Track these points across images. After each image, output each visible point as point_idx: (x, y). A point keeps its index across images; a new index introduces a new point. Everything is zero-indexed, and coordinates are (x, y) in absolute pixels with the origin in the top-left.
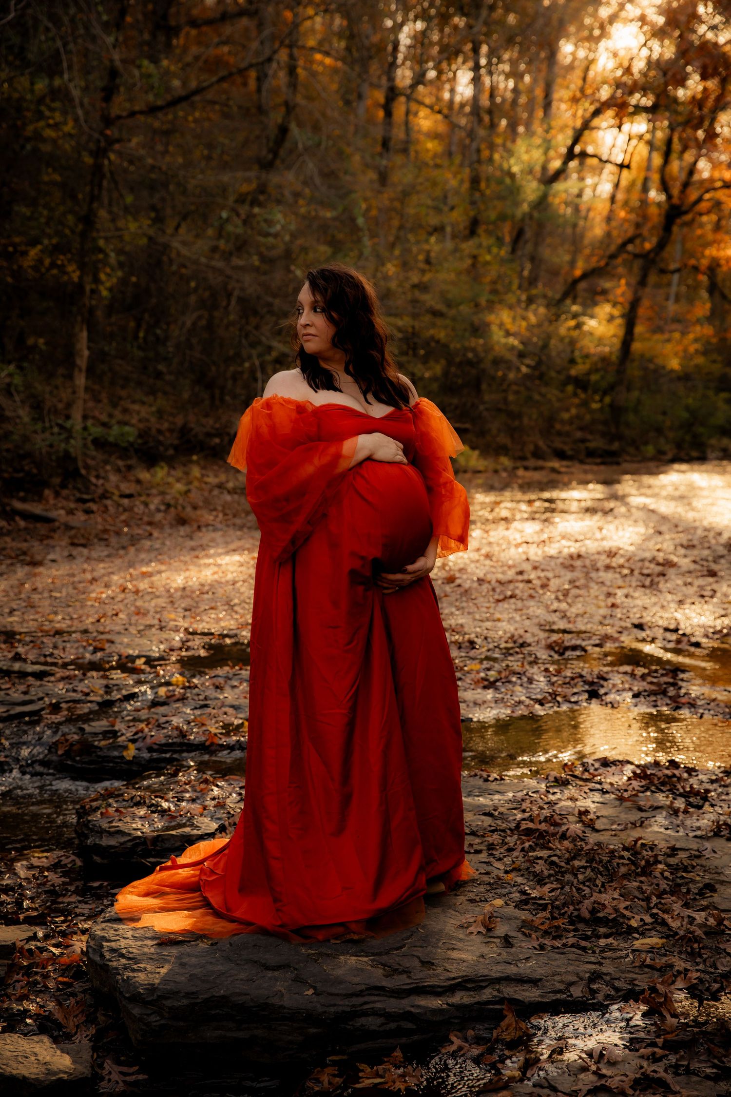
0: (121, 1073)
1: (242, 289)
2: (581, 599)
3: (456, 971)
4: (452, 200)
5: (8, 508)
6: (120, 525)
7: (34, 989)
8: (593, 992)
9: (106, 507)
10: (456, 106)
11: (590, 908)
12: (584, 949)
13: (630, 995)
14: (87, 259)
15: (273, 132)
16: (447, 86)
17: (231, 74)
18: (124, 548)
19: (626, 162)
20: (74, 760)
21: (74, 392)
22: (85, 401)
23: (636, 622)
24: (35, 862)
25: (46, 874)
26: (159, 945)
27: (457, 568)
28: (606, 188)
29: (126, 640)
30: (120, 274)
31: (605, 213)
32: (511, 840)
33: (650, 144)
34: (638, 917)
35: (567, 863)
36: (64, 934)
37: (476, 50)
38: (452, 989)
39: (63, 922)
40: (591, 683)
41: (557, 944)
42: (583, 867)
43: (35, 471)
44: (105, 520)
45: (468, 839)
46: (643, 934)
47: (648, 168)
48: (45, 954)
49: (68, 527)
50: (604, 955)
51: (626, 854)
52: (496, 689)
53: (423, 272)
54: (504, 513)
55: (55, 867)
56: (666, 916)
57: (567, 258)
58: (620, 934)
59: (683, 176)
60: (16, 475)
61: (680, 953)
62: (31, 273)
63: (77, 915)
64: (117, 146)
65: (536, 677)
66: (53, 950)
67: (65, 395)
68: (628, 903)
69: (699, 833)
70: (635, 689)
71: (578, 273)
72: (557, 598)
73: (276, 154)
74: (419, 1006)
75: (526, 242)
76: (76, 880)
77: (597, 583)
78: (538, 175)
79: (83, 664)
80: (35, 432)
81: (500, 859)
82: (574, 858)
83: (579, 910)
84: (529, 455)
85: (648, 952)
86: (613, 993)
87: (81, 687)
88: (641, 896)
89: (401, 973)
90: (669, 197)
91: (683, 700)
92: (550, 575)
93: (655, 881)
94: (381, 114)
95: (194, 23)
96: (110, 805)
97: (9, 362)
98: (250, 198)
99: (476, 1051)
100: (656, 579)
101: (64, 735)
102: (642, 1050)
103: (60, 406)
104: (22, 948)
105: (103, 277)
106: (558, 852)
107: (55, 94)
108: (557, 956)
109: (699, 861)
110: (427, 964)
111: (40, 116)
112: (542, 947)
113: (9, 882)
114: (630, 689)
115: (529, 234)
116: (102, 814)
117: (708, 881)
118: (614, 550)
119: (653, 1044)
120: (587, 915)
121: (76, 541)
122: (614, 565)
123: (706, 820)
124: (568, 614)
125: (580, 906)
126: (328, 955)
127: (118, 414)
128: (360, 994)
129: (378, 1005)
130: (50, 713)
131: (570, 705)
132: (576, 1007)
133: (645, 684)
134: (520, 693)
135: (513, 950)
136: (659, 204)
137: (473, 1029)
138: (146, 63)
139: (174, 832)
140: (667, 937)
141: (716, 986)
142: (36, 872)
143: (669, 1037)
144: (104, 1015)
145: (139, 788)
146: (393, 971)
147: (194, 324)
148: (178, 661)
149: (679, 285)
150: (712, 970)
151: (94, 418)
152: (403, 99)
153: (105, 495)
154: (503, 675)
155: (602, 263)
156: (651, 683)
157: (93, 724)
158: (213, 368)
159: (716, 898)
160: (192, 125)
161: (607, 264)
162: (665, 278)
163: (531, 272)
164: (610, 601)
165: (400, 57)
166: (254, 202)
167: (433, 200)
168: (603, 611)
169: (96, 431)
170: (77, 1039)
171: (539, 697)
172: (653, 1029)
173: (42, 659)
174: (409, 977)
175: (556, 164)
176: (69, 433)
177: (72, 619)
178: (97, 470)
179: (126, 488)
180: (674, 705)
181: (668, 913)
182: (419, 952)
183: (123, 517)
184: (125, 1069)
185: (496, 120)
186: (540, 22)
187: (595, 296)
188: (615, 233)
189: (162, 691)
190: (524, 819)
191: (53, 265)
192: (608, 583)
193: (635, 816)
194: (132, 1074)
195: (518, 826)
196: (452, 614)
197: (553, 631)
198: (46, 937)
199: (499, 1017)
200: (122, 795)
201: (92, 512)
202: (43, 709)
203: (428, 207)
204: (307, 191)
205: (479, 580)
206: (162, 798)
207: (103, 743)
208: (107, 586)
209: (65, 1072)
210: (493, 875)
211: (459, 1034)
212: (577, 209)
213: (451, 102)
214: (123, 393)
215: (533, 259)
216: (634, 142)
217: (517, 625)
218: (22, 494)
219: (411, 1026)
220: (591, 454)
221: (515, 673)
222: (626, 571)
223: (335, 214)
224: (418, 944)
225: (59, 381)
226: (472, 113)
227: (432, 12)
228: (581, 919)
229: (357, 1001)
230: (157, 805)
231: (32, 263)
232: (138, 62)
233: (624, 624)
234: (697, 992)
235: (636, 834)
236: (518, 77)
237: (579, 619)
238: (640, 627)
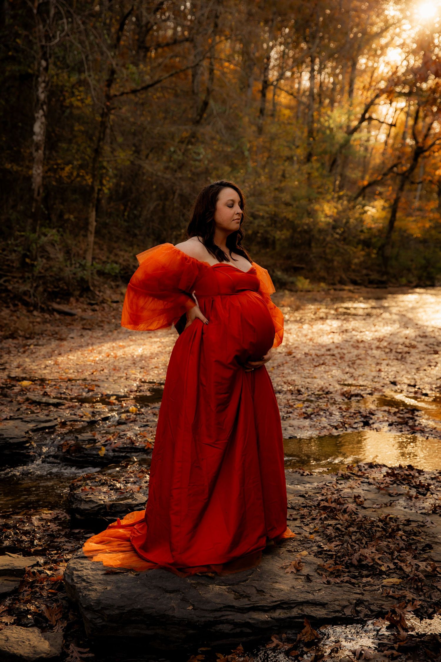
0: (79, 652)
1: (181, 190)
2: (362, 366)
3: (277, 597)
4: (298, 143)
5: (50, 308)
6: (111, 318)
7: (35, 596)
8: (358, 612)
9: (104, 308)
10: (301, 92)
11: (358, 559)
12: (353, 584)
13: (380, 615)
14: (96, 173)
15: (200, 104)
16: (297, 81)
17: (177, 73)
18: (111, 331)
19: (394, 123)
20: (72, 456)
21: (88, 245)
22: (94, 249)
23: (392, 380)
24: (44, 516)
25: (49, 524)
26: (105, 574)
27: (293, 346)
28: (382, 137)
29: (106, 385)
30: (114, 180)
31: (381, 151)
32: (314, 513)
33: (408, 114)
34: (386, 565)
35: (346, 529)
36: (55, 562)
37: (313, 61)
38: (274, 608)
39: (56, 554)
40: (366, 417)
41: (338, 581)
42: (355, 532)
43: (66, 287)
44: (102, 315)
45: (289, 512)
46: (388, 576)
47: (406, 126)
48: (42, 575)
49: (82, 319)
50: (365, 588)
51: (380, 524)
52: (311, 419)
53: (281, 181)
54: (322, 315)
55: (55, 519)
56: (402, 564)
57: (360, 174)
58: (375, 575)
59: (425, 131)
60: (55, 290)
61: (410, 588)
62: (66, 180)
63: (64, 550)
64: (113, 111)
65: (334, 412)
66: (48, 572)
67: (83, 246)
68: (380, 555)
69: (424, 511)
70: (390, 420)
71: (366, 183)
72: (349, 366)
73: (201, 116)
74: (254, 619)
75: (337, 166)
76: (65, 528)
77: (371, 357)
78: (345, 129)
79: (81, 399)
80: (67, 266)
81: (307, 525)
82: (349, 526)
83: (351, 559)
84: (337, 282)
85: (391, 587)
86: (369, 613)
87: (79, 412)
88: (388, 551)
89: (245, 597)
90: (417, 142)
91: (417, 428)
92: (345, 352)
93: (397, 542)
94: (259, 95)
95: (158, 45)
96: (87, 484)
97: (54, 228)
98: (187, 141)
99: (287, 647)
100: (405, 355)
101: (66, 441)
102: (385, 652)
103: (81, 252)
104: (29, 571)
105: (105, 182)
106: (341, 522)
107: (81, 83)
108: (337, 589)
109: (423, 529)
110: (261, 592)
111: (73, 94)
112: (329, 583)
113: (28, 528)
114: (387, 421)
115: (339, 161)
116: (82, 490)
117: (428, 542)
118: (381, 337)
119: (392, 648)
120: (355, 562)
121: (85, 327)
122: (381, 346)
123: (428, 503)
124: (354, 375)
125: (352, 557)
126: (203, 584)
127: (112, 257)
128: (220, 610)
129: (230, 617)
130: (61, 428)
131: (352, 429)
132: (346, 621)
133: (395, 418)
134: (324, 421)
135: (311, 584)
136: (411, 146)
137: (286, 633)
138: (131, 66)
139: (122, 502)
140: (403, 578)
141: (431, 610)
142: (44, 523)
143: (402, 644)
144: (72, 614)
145: (105, 474)
146: (240, 596)
147: (155, 208)
148: (134, 398)
149: (421, 190)
150: (429, 600)
151: (99, 259)
152: (272, 87)
153: (103, 302)
154: (315, 411)
155: (379, 178)
156: (399, 417)
157: (83, 434)
158: (165, 233)
159: (432, 553)
160: (156, 100)
161: (382, 179)
162: (414, 186)
163: (340, 182)
164: (378, 367)
165: (272, 64)
166: (190, 143)
167: (287, 142)
168: (374, 374)
169: (99, 266)
170: (55, 629)
171: (335, 424)
172: (392, 637)
173: (59, 395)
174: (249, 600)
175: (355, 123)
176: (83, 267)
177: (78, 372)
178: (99, 287)
179: (115, 297)
180: (412, 431)
181: (404, 562)
182: (256, 583)
183: (112, 314)
184: (82, 650)
185: (323, 99)
186: (348, 46)
187: (372, 197)
188: (386, 161)
189: (124, 416)
190: (322, 500)
191: (78, 175)
192: (377, 357)
193: (386, 499)
194: (86, 653)
195: (319, 504)
196: (289, 373)
197: (345, 385)
198: (45, 563)
199: (301, 626)
200: (95, 478)
201: (96, 310)
202: (56, 425)
203: (284, 146)
204: (218, 137)
205: (305, 354)
206: (117, 481)
207: (88, 446)
208: (100, 353)
209: (45, 653)
210: (302, 535)
211: (277, 636)
212: (366, 149)
213: (299, 89)
214: (115, 245)
215: (341, 175)
216: (398, 112)
217: (325, 381)
218: (58, 300)
219: (249, 631)
220: (371, 282)
221: (322, 410)
222: (387, 350)
223: (233, 149)
224: (256, 579)
225: (81, 238)
226: (310, 95)
227: (289, 40)
228: (352, 565)
229: (218, 614)
230: (114, 485)
231: (66, 174)
232: (127, 66)
233: (385, 382)
234: (420, 614)
235: (387, 511)
236: (336, 76)
237: (360, 378)
238: (394, 383)
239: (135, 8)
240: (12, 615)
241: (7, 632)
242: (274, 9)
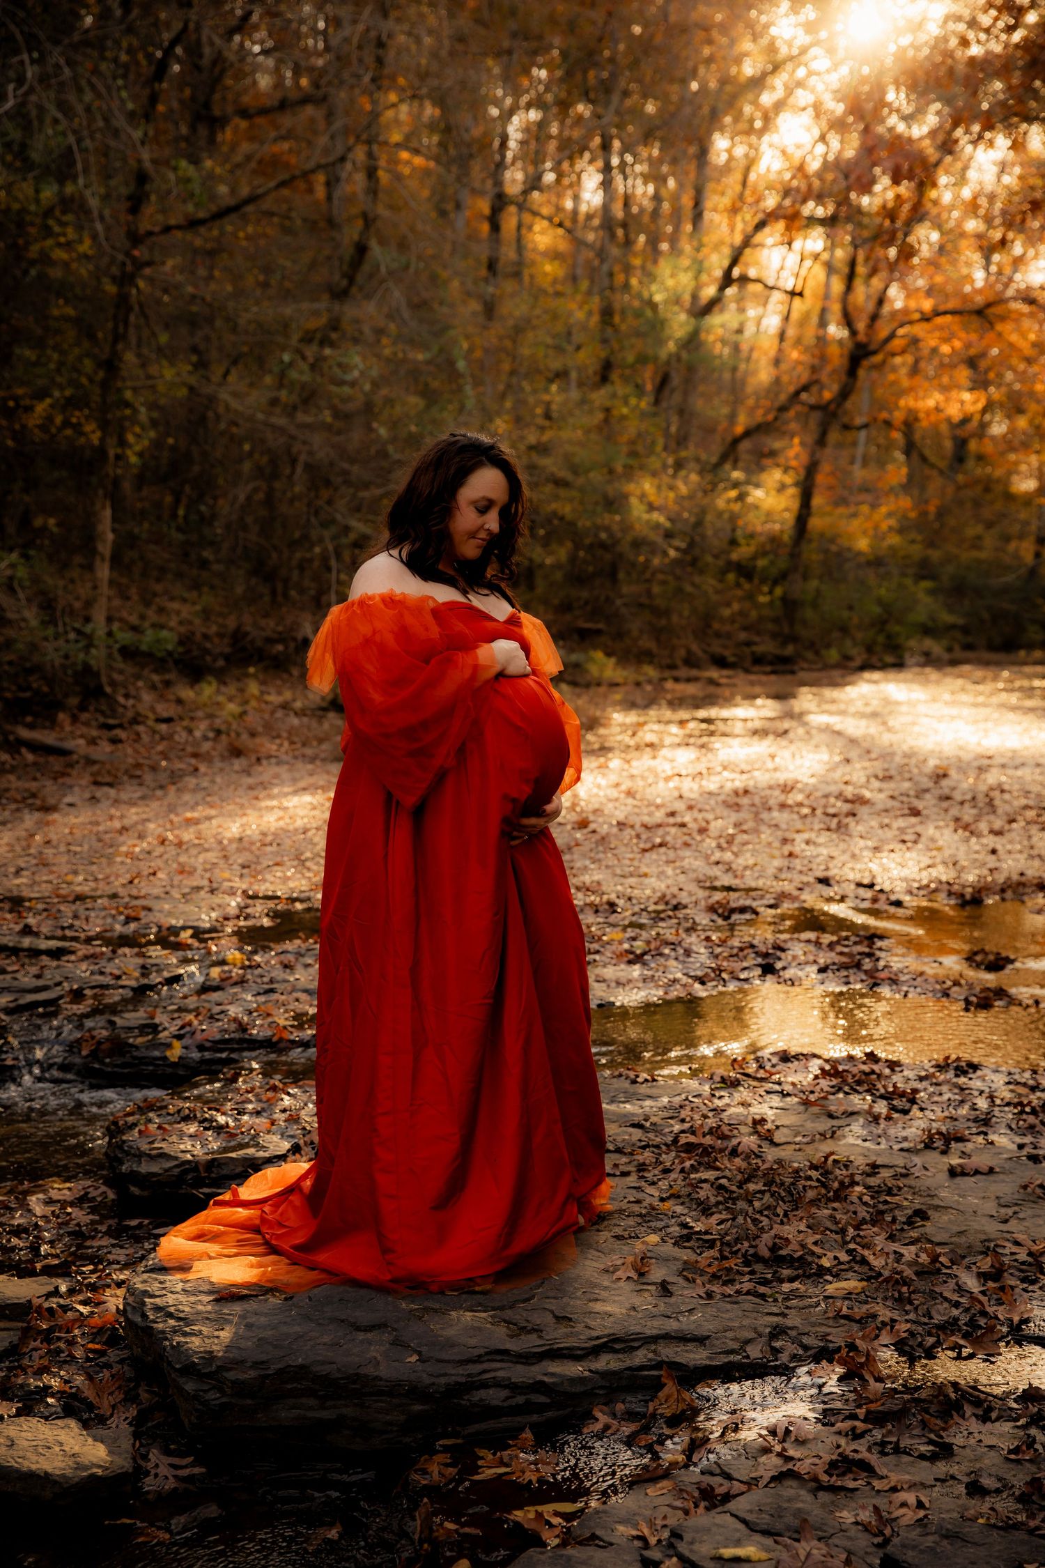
0: (171, 1466)
1: (311, 453)
3: (602, 1329)
4: (578, 337)
5: (11, 738)
7: (57, 1359)
8: (775, 1351)
9: (138, 734)
10: (581, 218)
11: (770, 1244)
12: (763, 1297)
13: (824, 1355)
14: (110, 416)
15: (348, 251)
16: (570, 193)
17: (293, 178)
18: (162, 787)
19: (798, 289)
20: (103, 1063)
21: (95, 588)
22: (110, 599)
24: (54, 1194)
25: (69, 1210)
26: (216, 1300)
28: (772, 322)
29: (167, 907)
30: (152, 434)
31: (772, 353)
32: (667, 1159)
33: (830, 268)
34: (830, 1255)
35: (740, 1187)
36: (93, 1288)
37: (606, 147)
38: (595, 1351)
39: (92, 1272)
40: (766, 955)
41: (729, 1290)
42: (760, 1192)
43: (45, 689)
46: (837, 1276)
47: (826, 296)
48: (69, 1313)
49: (90, 762)
50: (789, 1304)
51: (814, 1174)
52: (645, 964)
53: (542, 429)
54: (650, 737)
55: (80, 1201)
56: (866, 1253)
57: (725, 410)
58: (809, 1277)
59: (871, 306)
60: (21, 695)
61: (885, 1299)
62: (38, 435)
63: (110, 1263)
64: (147, 271)
66: (81, 1308)
67: (84, 591)
68: (818, 1237)
69: (905, 1145)
70: (822, 961)
71: (739, 430)
72: (719, 847)
73: (351, 280)
74: (553, 1375)
75: (673, 391)
78: (687, 304)
80: (46, 639)
81: (653, 1183)
82: (748, 1180)
83: (756, 1247)
84: (679, 663)
85: (844, 1298)
86: (801, 1352)
88: (833, 1228)
89: (529, 1332)
90: (853, 333)
91: (882, 975)
92: (710, 816)
93: (852, 1208)
94: (485, 227)
95: (244, 113)
96: (150, 1121)
97: (11, 550)
98: (318, 336)
99: (627, 1429)
102: (839, 1425)
103: (77, 605)
104: (40, 1306)
105: (131, 438)
106: (727, 1173)
107: (66, 203)
108: (729, 1306)
109: (906, 1181)
110: (562, 1319)
111: (48, 232)
112: (709, 1295)
113: (21, 1221)
115: (676, 380)
116: (140, 1132)
117: (918, 1207)
119: (853, 1417)
120: (765, 1253)
121: (100, 779)
122: (790, 802)
123: (914, 1128)
125: (757, 1241)
126: (435, 1311)
127: (151, 613)
128: (478, 1360)
129: (500, 1374)
130: (71, 1003)
132: (755, 1371)
133: (833, 954)
135: (673, 1300)
136: (840, 342)
137: (623, 1402)
138: (183, 163)
139: (233, 1155)
140: (868, 1279)
141: (931, 1340)
142: (56, 1208)
143: (873, 1407)
144: (148, 1392)
145: (188, 1098)
146: (519, 1330)
147: (249, 498)
148: (235, 933)
149: (867, 444)
150: (926, 1320)
151: (121, 620)
152: (513, 209)
153: (135, 721)
154: (653, 946)
155: (770, 417)
156: (841, 954)
157: (127, 1015)
158: (274, 555)
159: (929, 1228)
160: (244, 243)
161: (776, 419)
162: (850, 436)
163: (679, 428)
164: (787, 849)
165: (509, 155)
166: (325, 342)
167: (554, 337)
169: (125, 637)
170: (113, 1422)
171: (699, 973)
172: (852, 1396)
174: (541, 1337)
175: (710, 291)
176: (88, 641)
178: (125, 687)
179: (164, 710)
180: (871, 981)
181: (869, 1248)
182: (552, 1305)
183: (160, 748)
184: (176, 1461)
185: (632, 236)
186: (687, 111)
187: (762, 459)
188: (785, 379)
189: (215, 972)
190: (683, 1132)
191: (66, 423)
192: (784, 826)
193: (825, 1125)
194: (185, 1467)
195: (676, 1140)
196: (586, 868)
197: (714, 888)
198: (71, 1292)
199: (656, 1385)
200: (166, 1107)
201: (120, 741)
202: (61, 997)
203: (547, 346)
204: (392, 327)
205: (619, 823)
206: (217, 1110)
207: (140, 1040)
209: (99, 1466)
210: (645, 1204)
211: (605, 1408)
212: (736, 348)
213: (575, 212)
214: (158, 588)
215: (681, 412)
216: (808, 263)
217: (669, 882)
218: (29, 719)
219: (543, 1399)
220: (758, 660)
221: (667, 943)
222: (806, 811)
223: (428, 355)
224: (551, 1294)
225: (75, 573)
226: (602, 226)
227: (549, 98)
228: (758, 1258)
229: (475, 1368)
230: (212, 1120)
231: (39, 422)
232: (173, 163)
233: (805, 879)
234: (907, 1349)
235: (826, 1147)
236: (660, 180)
237: (748, 873)
238: (825, 881)
239: (192, 26)
240: (11, 1400)
241: (11, 1429)
242: (513, 25)
